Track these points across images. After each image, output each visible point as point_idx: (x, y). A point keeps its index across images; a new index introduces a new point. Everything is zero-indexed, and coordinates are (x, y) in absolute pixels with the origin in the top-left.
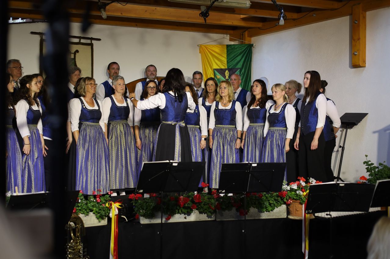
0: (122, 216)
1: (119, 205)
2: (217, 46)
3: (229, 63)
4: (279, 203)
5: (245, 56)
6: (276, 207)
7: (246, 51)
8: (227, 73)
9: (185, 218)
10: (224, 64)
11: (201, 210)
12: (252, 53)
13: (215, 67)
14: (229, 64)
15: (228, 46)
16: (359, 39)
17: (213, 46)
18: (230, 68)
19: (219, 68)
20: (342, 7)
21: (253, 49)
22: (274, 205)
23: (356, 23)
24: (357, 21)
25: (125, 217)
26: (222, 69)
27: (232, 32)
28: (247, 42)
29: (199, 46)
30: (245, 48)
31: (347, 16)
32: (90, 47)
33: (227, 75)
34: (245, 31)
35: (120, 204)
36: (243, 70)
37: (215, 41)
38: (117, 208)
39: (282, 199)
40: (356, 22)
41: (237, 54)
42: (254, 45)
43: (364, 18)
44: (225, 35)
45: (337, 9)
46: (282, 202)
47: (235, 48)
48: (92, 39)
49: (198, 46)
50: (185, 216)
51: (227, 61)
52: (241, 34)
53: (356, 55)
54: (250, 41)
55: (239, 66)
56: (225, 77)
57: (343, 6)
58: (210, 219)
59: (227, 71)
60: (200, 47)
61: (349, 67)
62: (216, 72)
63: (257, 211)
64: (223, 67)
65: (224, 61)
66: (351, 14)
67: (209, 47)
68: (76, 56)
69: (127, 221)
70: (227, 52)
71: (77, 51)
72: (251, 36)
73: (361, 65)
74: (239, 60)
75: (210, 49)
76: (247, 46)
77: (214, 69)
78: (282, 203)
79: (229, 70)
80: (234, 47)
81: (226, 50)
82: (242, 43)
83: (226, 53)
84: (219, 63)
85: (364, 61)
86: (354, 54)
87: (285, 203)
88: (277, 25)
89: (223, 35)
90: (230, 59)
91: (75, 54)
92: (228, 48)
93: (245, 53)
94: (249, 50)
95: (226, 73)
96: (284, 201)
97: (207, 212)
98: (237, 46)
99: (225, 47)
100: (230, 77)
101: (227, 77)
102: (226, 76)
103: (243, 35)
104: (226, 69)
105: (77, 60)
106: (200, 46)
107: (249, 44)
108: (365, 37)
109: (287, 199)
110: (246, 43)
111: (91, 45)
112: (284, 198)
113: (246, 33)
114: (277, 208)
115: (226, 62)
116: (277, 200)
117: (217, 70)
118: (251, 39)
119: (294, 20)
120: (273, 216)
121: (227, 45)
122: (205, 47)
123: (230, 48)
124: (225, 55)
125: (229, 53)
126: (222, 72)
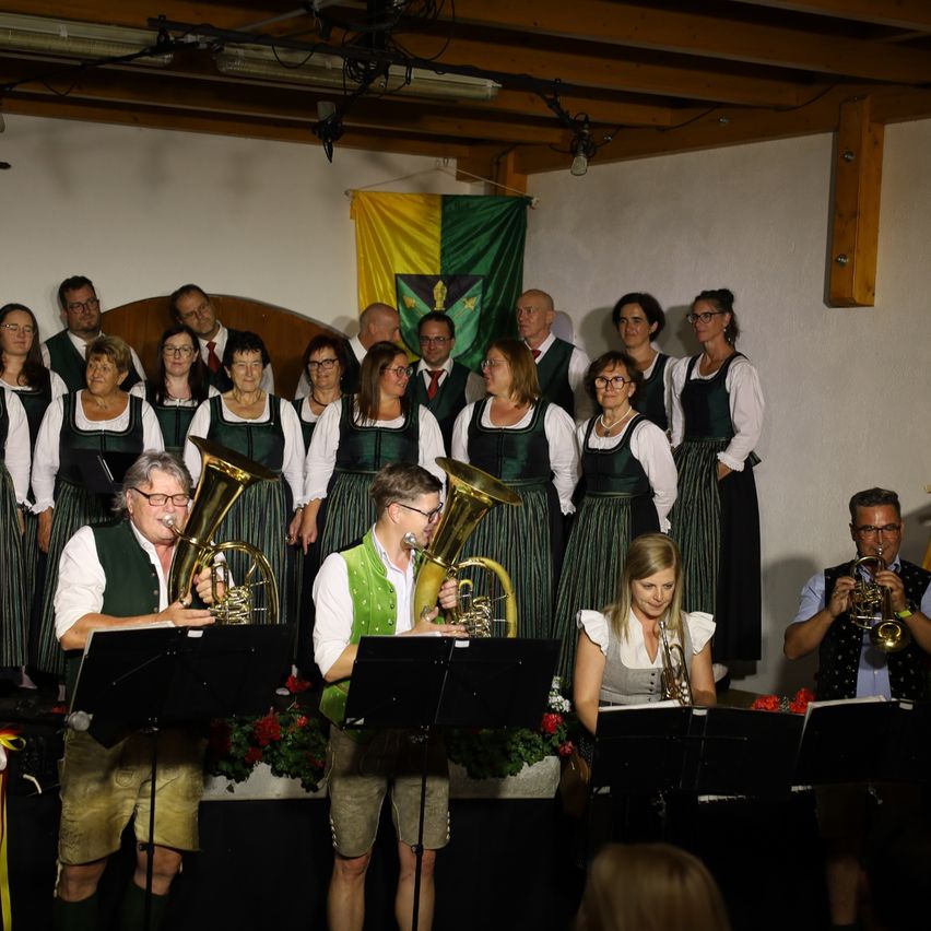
0: (25, 776)
1: (11, 742)
2: (413, 197)
3: (449, 255)
4: (535, 750)
5: (502, 236)
6: (526, 764)
7: (508, 219)
8: (439, 292)
9: (230, 789)
10: (429, 260)
11: (281, 765)
12: (526, 228)
13: (401, 267)
14: (447, 260)
15: (447, 200)
16: (855, 214)
17: (397, 198)
18: (451, 273)
19: (412, 272)
20: (810, 102)
21: (532, 217)
22: (520, 756)
23: (848, 161)
24: (851, 154)
25: (33, 779)
26: (422, 277)
27: (465, 150)
28: (511, 190)
29: (351, 194)
30: (504, 209)
31: (827, 131)
33: (440, 295)
34: (506, 153)
35: (12, 738)
36: (494, 284)
37: (408, 177)
38: (5, 749)
39: (546, 740)
40: (850, 157)
41: (476, 227)
42: (534, 201)
43: (877, 143)
44: (441, 160)
45: (794, 108)
46: (547, 749)
47: (471, 206)
49: (346, 193)
50: (229, 782)
51: (443, 251)
52: (495, 160)
53: (843, 264)
54: (523, 185)
55: (482, 268)
56: (431, 302)
57: (813, 100)
58: (311, 795)
59: (440, 284)
60: (354, 197)
61: (824, 301)
62: (402, 284)
63: (466, 773)
64: (427, 271)
65: (432, 251)
66: (836, 129)
67: (381, 200)
69: (40, 792)
70: (444, 218)
72: (527, 168)
73: (857, 300)
74: (481, 248)
75: (385, 207)
76: (507, 205)
77: (396, 275)
78: (545, 749)
79: (449, 280)
80: (468, 205)
81: (438, 214)
82: (495, 193)
83: (440, 222)
84: (413, 254)
85: (870, 288)
86: (837, 261)
87: (555, 751)
88: (608, 141)
89: (434, 159)
90: (452, 244)
92: (447, 208)
93: (504, 225)
94: (516, 218)
95: (435, 292)
96: (551, 745)
97: (302, 772)
98: (480, 200)
99: (438, 202)
100: (449, 303)
101: (439, 306)
102: (435, 302)
103: (498, 164)
104: (436, 279)
106: (353, 195)
107: (516, 198)
108: (877, 208)
109: (561, 742)
110: (508, 194)
112: (553, 735)
113: (511, 160)
114: (530, 765)
115: (437, 256)
116: (530, 741)
117: (407, 278)
118: (526, 180)
119: (662, 129)
120: (515, 791)
121: (445, 198)
122: (370, 199)
123: (452, 207)
124: (436, 231)
125: (449, 222)
126: (422, 285)
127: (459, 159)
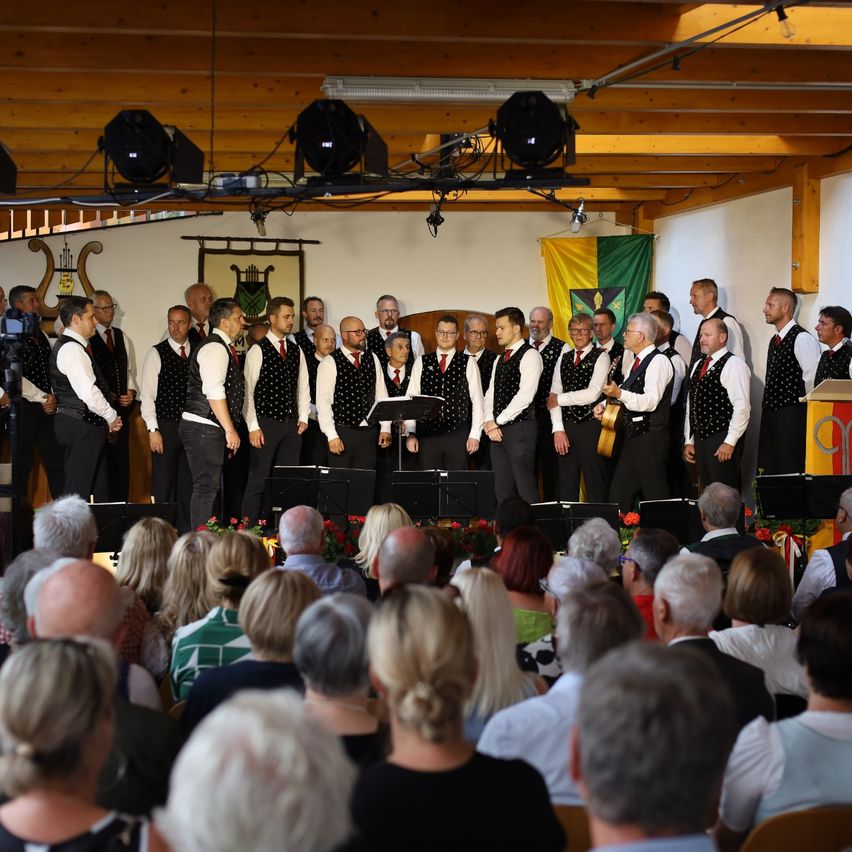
3: (603, 276)
5: (637, 260)
7: (640, 250)
8: (598, 299)
10: (591, 279)
12: (652, 254)
13: (573, 285)
14: (602, 278)
16: (801, 236)
19: (580, 288)
21: (656, 246)
23: (796, 204)
24: (798, 199)
26: (587, 291)
28: (642, 231)
29: (540, 240)
30: (638, 242)
31: (790, 185)
32: (296, 259)
33: (598, 301)
36: (632, 291)
40: (797, 201)
42: (657, 236)
43: (815, 191)
44: (603, 213)
45: (773, 171)
47: (616, 243)
48: (301, 242)
49: (538, 240)
51: (599, 273)
52: (632, 212)
53: (796, 268)
54: (651, 227)
55: (625, 281)
56: (593, 306)
59: (598, 294)
60: (542, 243)
62: (575, 296)
64: (590, 286)
65: (593, 274)
67: (560, 243)
68: (269, 277)
70: (599, 252)
71: (271, 268)
73: (805, 289)
74: (624, 269)
75: (562, 247)
77: (571, 290)
79: (604, 291)
80: (614, 242)
81: (595, 250)
82: (633, 233)
83: (596, 254)
84: (580, 276)
85: (815, 282)
88: (688, 197)
89: (598, 213)
90: (604, 268)
91: (266, 273)
92: (601, 244)
93: (637, 253)
94: (646, 247)
95: (595, 299)
98: (621, 238)
99: (595, 242)
101: (598, 307)
102: (595, 305)
104: (595, 291)
105: (269, 286)
106: (542, 241)
107: (645, 235)
108: (817, 231)
110: (640, 233)
111: (300, 254)
113: (641, 211)
115: (596, 277)
117: (577, 292)
118: (653, 223)
119: (713, 187)
121: (602, 239)
122: (553, 244)
123: (604, 243)
124: (594, 260)
125: (602, 254)
126: (586, 295)
127: (616, 211)
